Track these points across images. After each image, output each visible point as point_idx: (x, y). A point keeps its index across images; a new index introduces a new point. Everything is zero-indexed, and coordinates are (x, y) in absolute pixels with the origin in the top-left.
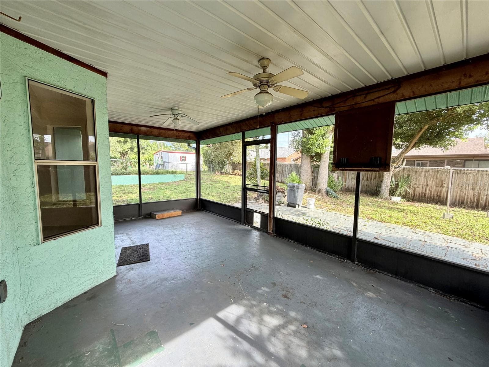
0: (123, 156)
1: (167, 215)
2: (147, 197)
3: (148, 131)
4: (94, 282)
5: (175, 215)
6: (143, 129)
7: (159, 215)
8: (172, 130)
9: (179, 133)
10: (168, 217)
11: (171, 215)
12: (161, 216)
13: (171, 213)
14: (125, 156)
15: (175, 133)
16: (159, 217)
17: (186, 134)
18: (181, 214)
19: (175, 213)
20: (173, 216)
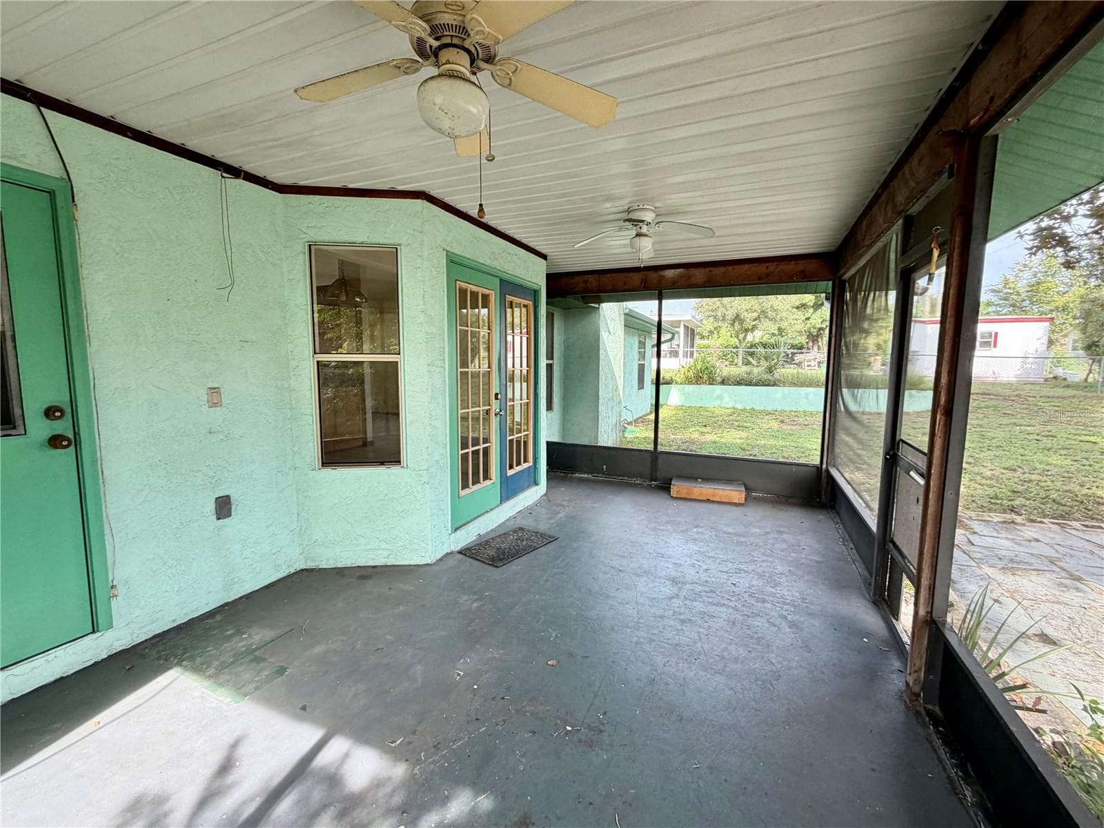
0: (813, 342)
1: (700, 494)
2: (672, 441)
3: (680, 277)
4: (391, 557)
5: (724, 500)
6: (670, 273)
7: (677, 487)
8: (745, 263)
9: (767, 268)
10: (701, 498)
11: (714, 495)
12: (685, 491)
13: (710, 491)
14: (817, 340)
15: (753, 269)
16: (678, 492)
17: (790, 267)
18: (743, 501)
19: (725, 493)
20: (718, 499)
